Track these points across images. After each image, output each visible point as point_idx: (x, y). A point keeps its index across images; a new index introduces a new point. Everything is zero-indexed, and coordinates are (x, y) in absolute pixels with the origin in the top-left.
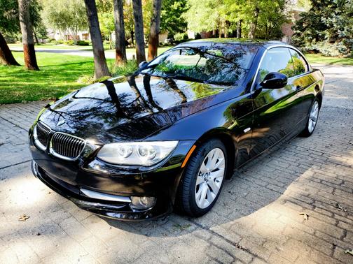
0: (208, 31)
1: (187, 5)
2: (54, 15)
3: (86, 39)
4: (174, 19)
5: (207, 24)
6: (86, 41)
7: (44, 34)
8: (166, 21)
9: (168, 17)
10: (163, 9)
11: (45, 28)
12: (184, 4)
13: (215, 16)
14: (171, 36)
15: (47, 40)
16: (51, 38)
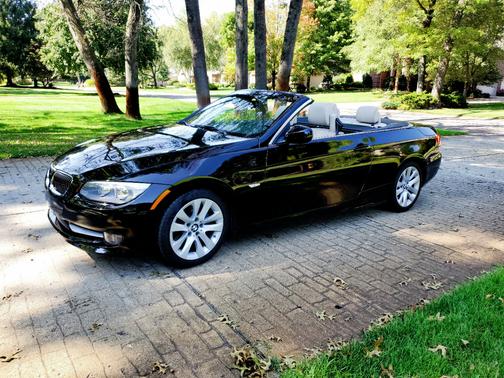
0: (379, 72)
1: (352, 35)
2: (177, 51)
3: (217, 81)
4: (332, 56)
5: (377, 61)
6: (216, 84)
7: (165, 74)
8: (322, 58)
9: (324, 53)
10: (317, 42)
11: (167, 67)
12: (349, 34)
13: (390, 50)
14: (328, 78)
15: (168, 82)
16: (173, 80)
